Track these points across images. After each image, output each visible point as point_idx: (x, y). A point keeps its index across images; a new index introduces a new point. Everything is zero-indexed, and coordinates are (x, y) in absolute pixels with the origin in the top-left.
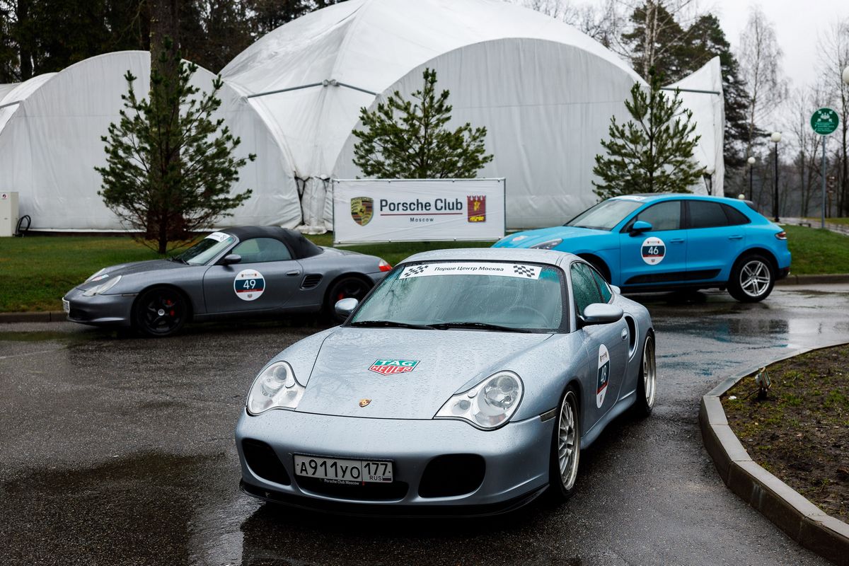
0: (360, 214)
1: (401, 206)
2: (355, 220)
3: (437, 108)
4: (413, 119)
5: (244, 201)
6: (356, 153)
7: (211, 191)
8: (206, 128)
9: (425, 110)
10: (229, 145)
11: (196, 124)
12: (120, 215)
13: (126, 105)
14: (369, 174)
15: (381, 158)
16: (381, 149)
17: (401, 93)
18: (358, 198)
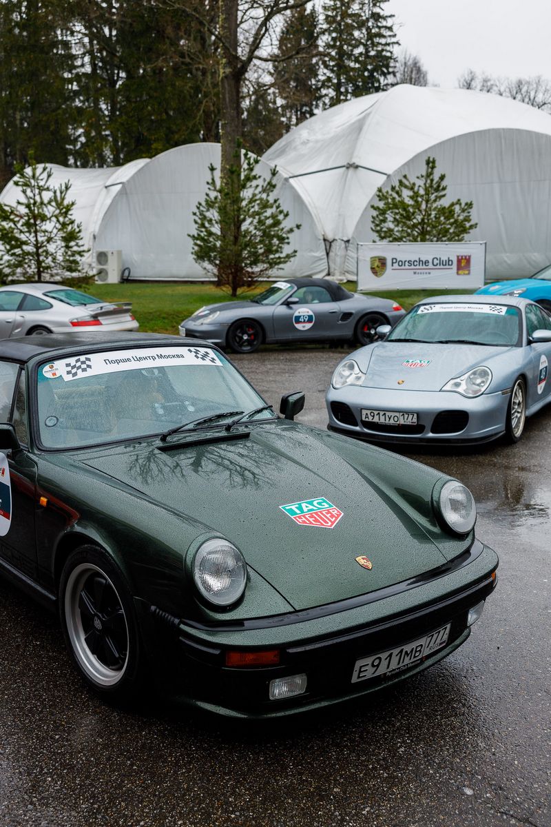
0: (377, 269)
1: (407, 263)
2: (373, 273)
3: (436, 188)
4: (417, 196)
5: (292, 259)
6: (373, 222)
7: (269, 251)
8: (265, 205)
9: (426, 189)
10: (281, 217)
11: (258, 202)
12: (205, 269)
13: (209, 189)
14: (382, 238)
15: (391, 226)
16: (392, 219)
17: (408, 176)
18: (375, 257)
